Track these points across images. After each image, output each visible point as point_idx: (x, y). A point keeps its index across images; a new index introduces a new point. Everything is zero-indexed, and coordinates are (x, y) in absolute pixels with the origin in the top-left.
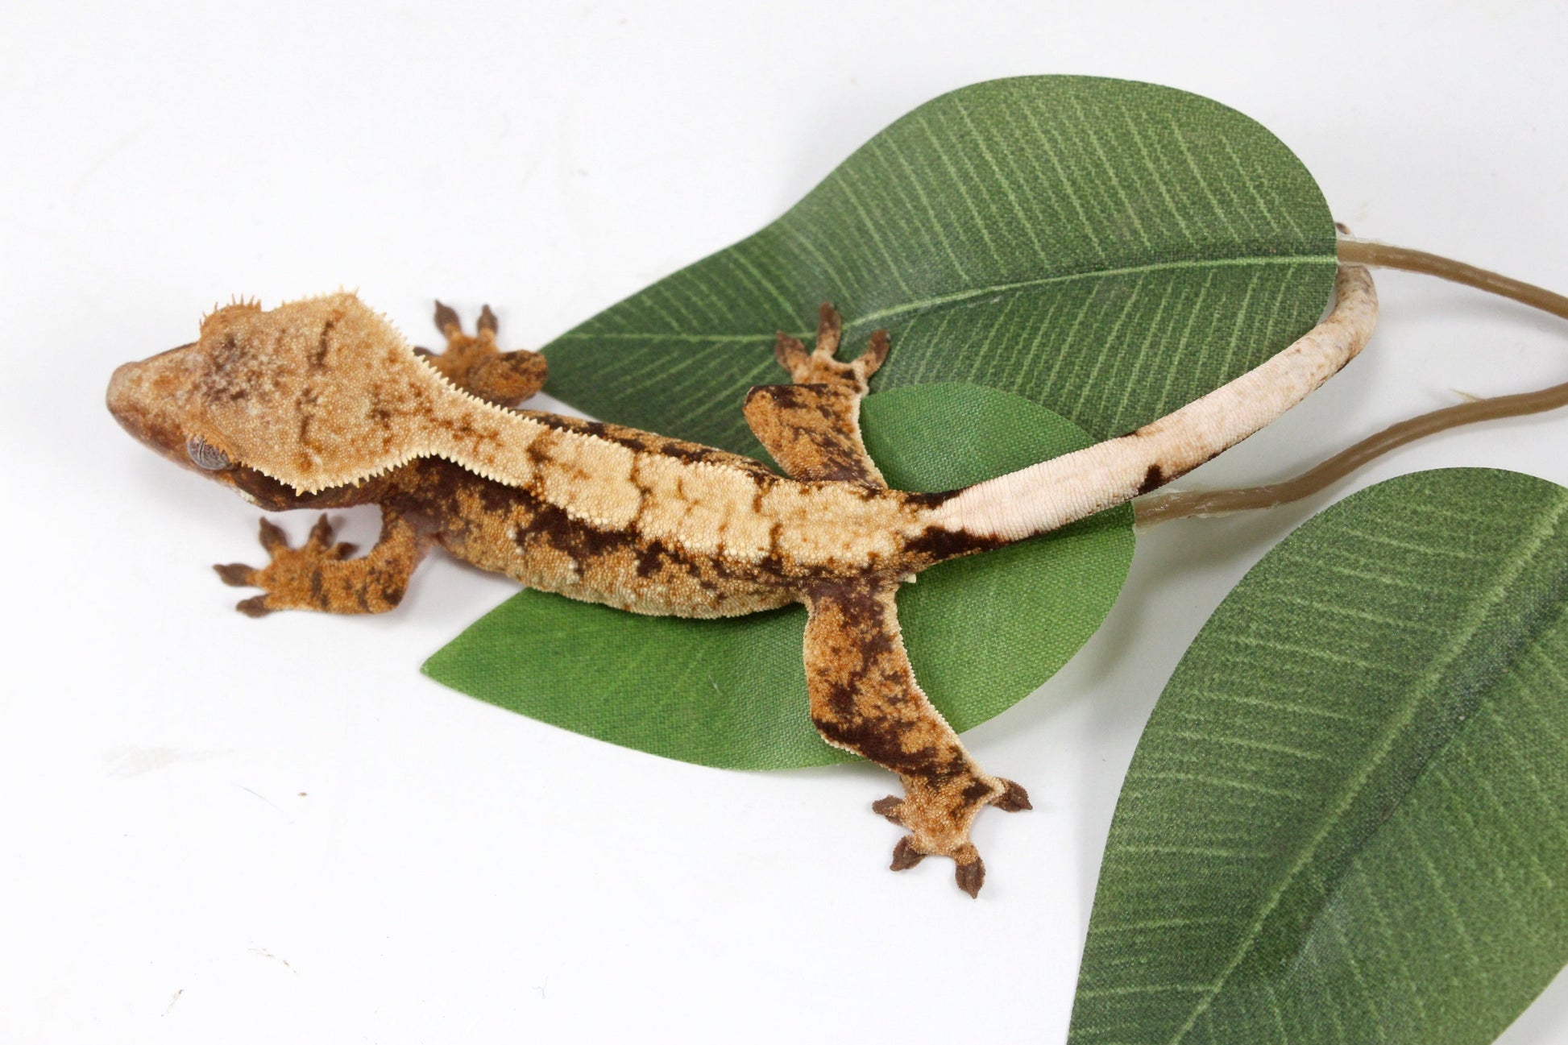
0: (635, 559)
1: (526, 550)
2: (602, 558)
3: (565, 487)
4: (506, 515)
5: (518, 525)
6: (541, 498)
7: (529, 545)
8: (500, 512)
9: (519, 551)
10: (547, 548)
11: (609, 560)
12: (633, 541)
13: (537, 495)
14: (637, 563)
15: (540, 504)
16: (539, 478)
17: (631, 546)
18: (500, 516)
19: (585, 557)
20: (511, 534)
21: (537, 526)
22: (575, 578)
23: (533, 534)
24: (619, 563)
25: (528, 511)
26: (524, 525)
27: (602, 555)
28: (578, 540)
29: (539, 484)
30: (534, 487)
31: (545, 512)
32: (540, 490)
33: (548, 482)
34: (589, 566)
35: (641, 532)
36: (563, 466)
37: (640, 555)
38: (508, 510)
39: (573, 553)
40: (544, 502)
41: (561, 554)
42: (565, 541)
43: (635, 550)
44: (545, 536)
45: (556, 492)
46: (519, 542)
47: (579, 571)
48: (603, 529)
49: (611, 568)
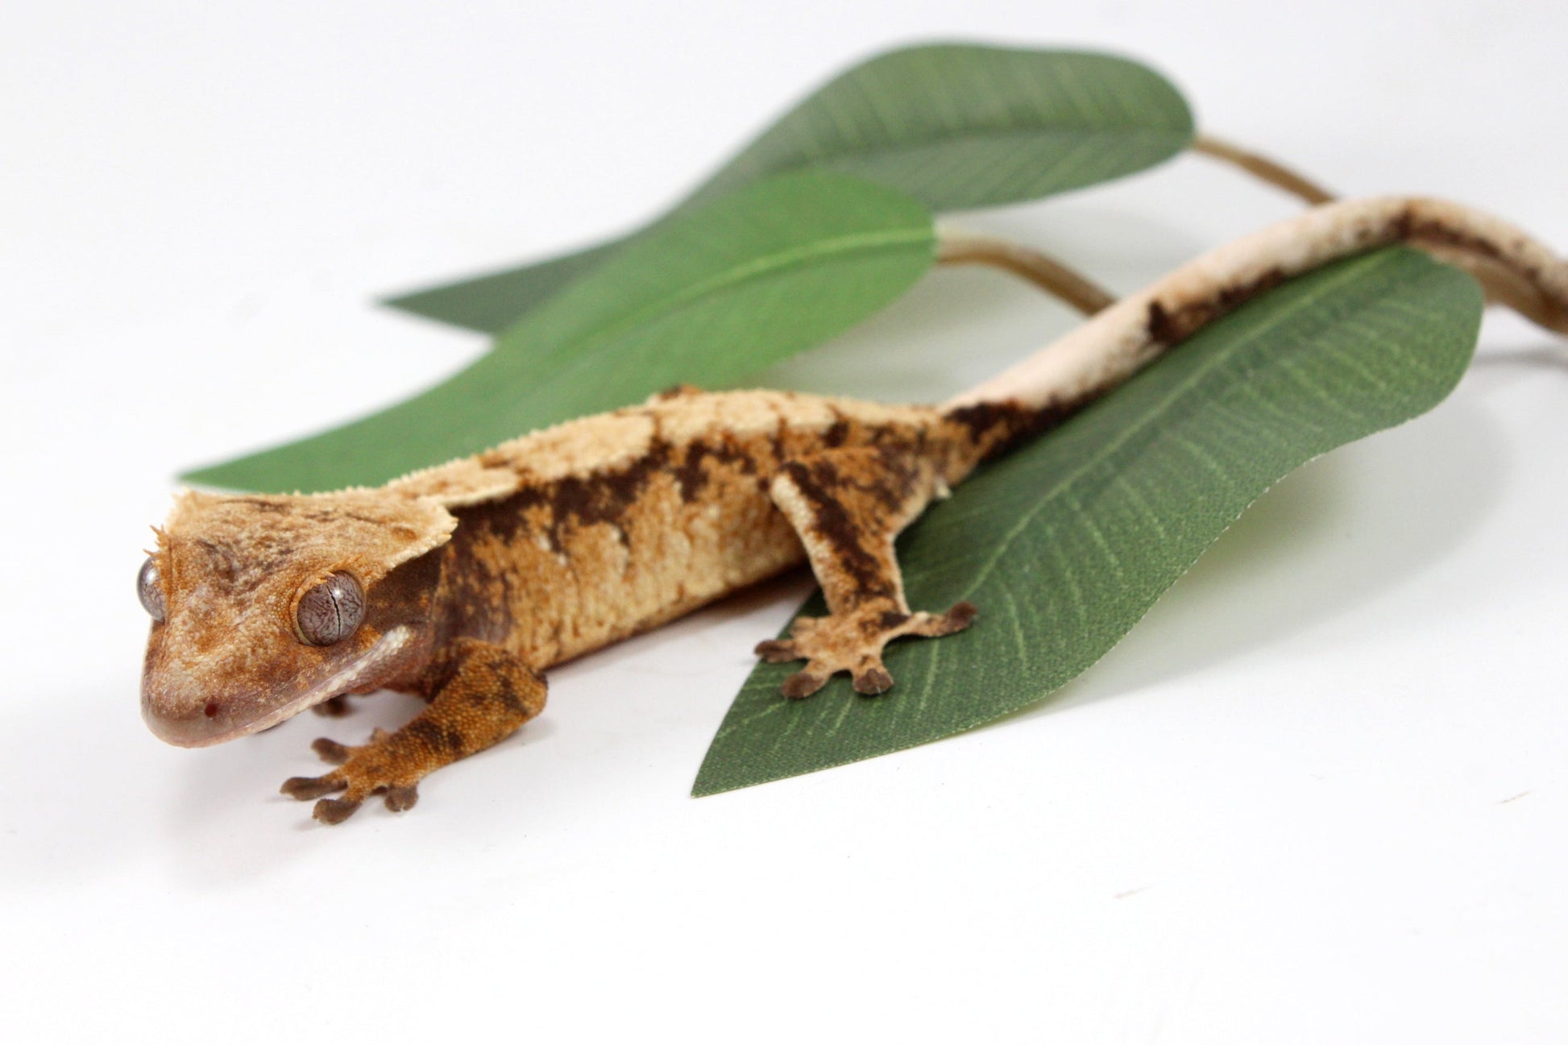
0: (674, 482)
1: (568, 554)
2: (639, 502)
3: (552, 458)
4: (525, 530)
5: (544, 528)
6: (542, 481)
7: (568, 541)
8: (520, 532)
9: (562, 560)
10: (583, 531)
11: (644, 499)
12: (666, 459)
14: (678, 486)
15: (545, 492)
16: (523, 471)
17: (665, 466)
18: (523, 536)
19: (620, 513)
20: (544, 544)
21: (560, 515)
22: (624, 552)
23: (562, 526)
24: (659, 498)
25: (541, 506)
26: (548, 522)
27: (636, 499)
28: (605, 499)
29: (529, 476)
30: (527, 479)
31: (555, 494)
32: (534, 477)
33: (535, 465)
34: (630, 522)
35: (669, 442)
36: (532, 452)
37: (680, 474)
38: (524, 522)
39: (611, 517)
40: (548, 484)
41: (599, 527)
42: (594, 509)
43: (671, 471)
45: (551, 468)
46: (557, 547)
47: (625, 540)
48: (624, 466)
49: (654, 510)
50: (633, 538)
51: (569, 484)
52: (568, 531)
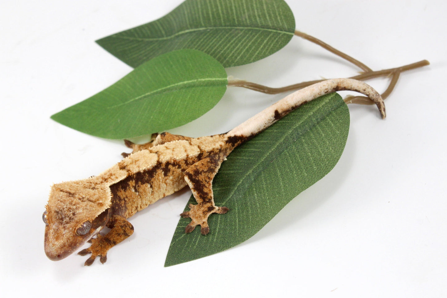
0: (162, 172)
1: (138, 192)
2: (154, 177)
3: (135, 166)
4: (129, 187)
5: (133, 186)
6: (133, 174)
7: (138, 189)
8: (128, 188)
9: (137, 194)
10: (142, 186)
11: (156, 176)
12: (161, 166)
13: (131, 174)
14: (163, 173)
15: (133, 177)
16: (128, 171)
17: (160, 168)
18: (128, 189)
19: (150, 180)
20: (133, 190)
21: (136, 183)
22: (151, 189)
23: (137, 185)
24: (159, 176)
25: (132, 181)
26: (134, 185)
27: (154, 176)
28: (147, 177)
29: (129, 172)
30: (129, 173)
31: (136, 177)
32: (131, 173)
33: (131, 169)
34: (152, 182)
35: (161, 162)
36: (130, 164)
37: (164, 170)
38: (129, 185)
39: (148, 182)
40: (134, 174)
41: (145, 184)
42: (144, 180)
43: (161, 169)
44: (140, 183)
45: (135, 170)
46: (136, 191)
47: (151, 187)
48: (151, 168)
49: (158, 179)
50: (153, 186)
51: (139, 174)
52: (138, 186)
